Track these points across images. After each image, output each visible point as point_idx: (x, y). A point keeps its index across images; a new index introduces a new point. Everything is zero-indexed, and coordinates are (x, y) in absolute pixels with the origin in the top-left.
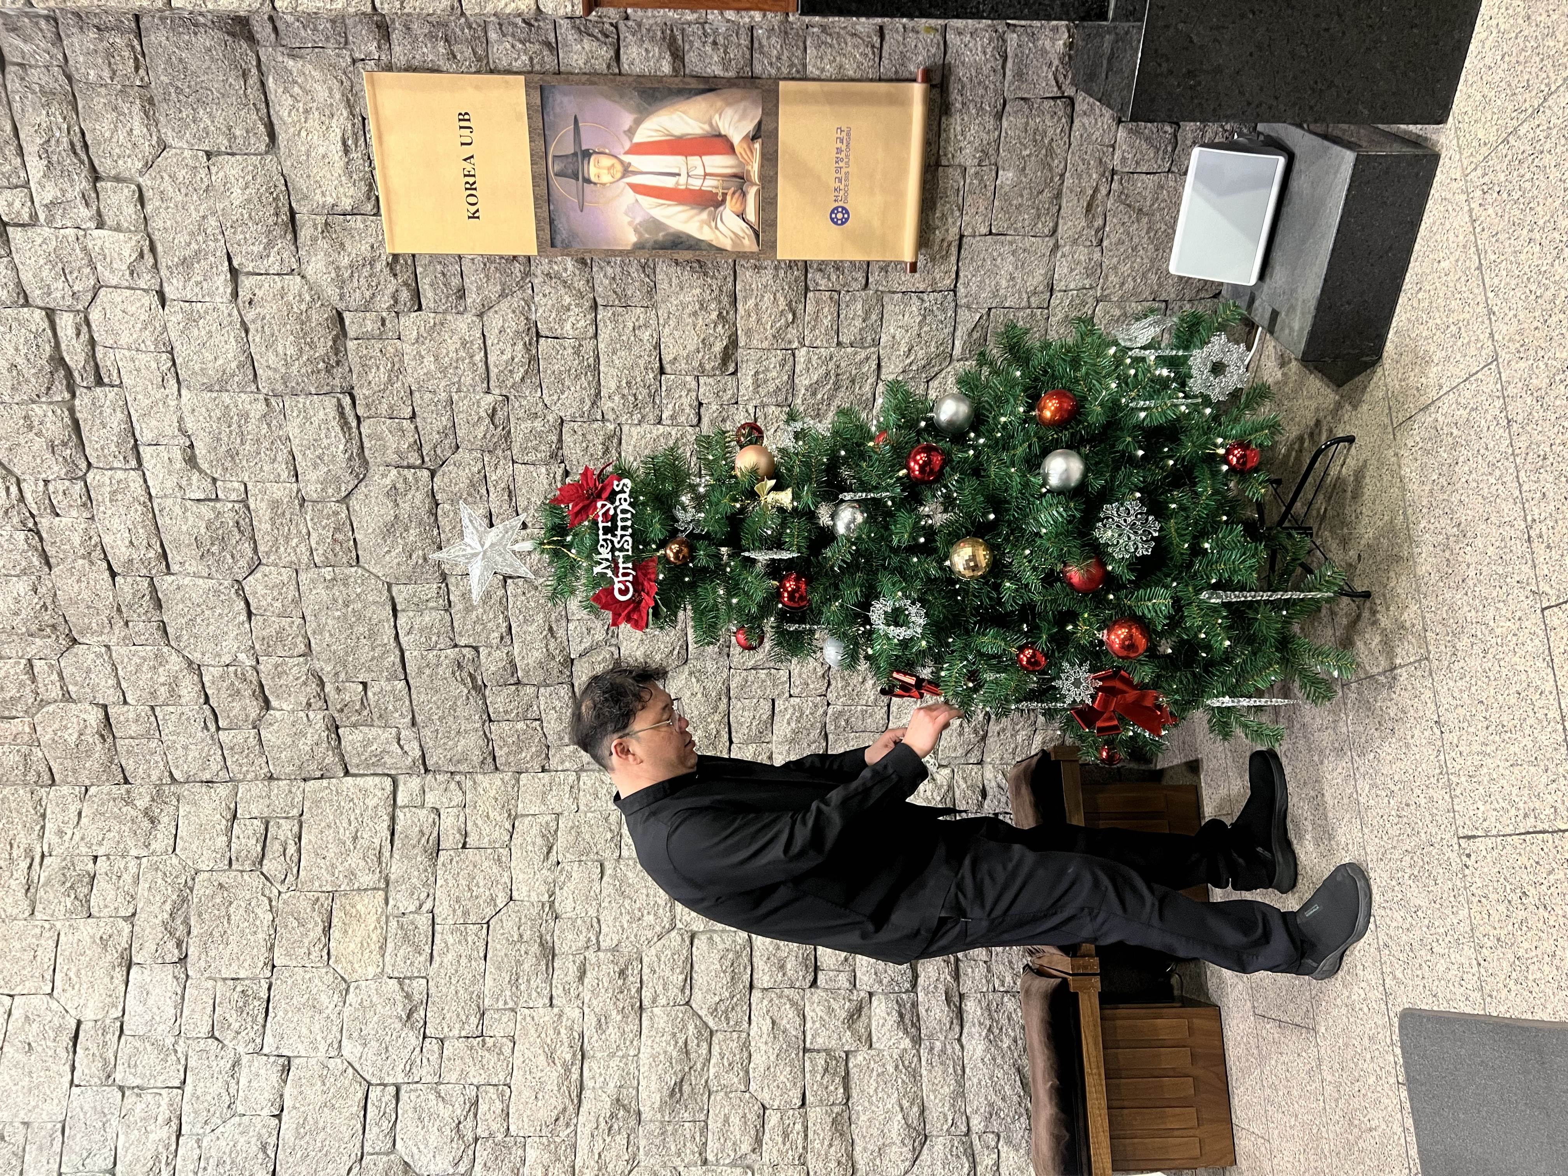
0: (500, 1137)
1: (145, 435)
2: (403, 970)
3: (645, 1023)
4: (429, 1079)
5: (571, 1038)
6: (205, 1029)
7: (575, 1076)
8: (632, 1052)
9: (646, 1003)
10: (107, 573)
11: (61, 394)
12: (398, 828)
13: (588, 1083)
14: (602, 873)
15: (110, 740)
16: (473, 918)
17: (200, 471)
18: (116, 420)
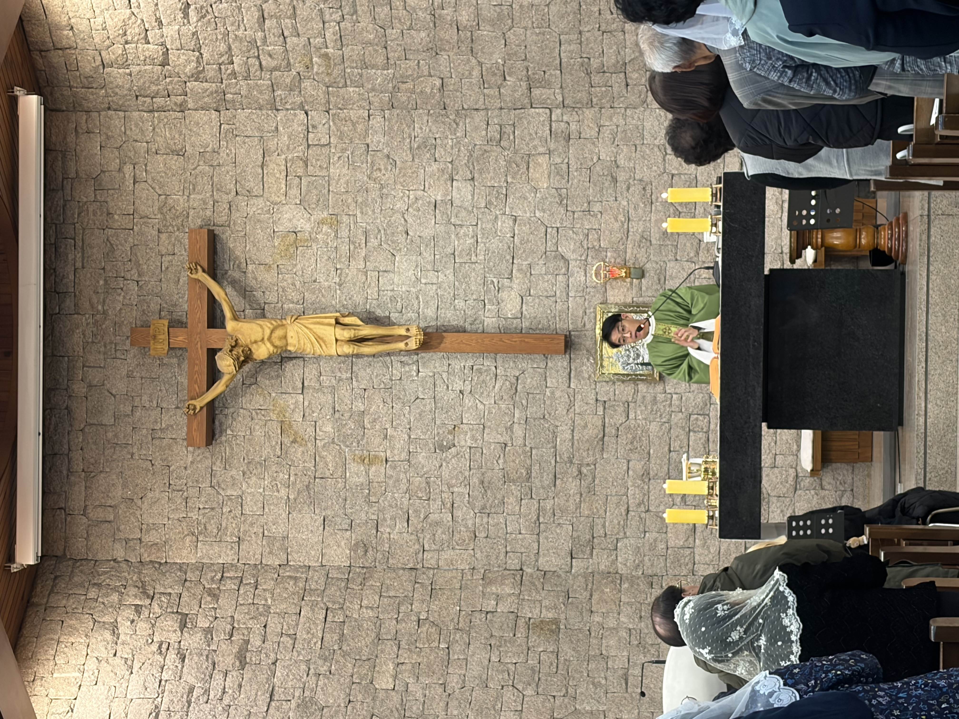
0: (597, 248)
2: (557, 185)
3: (653, 208)
4: (569, 226)
5: (624, 212)
6: (483, 205)
7: (626, 227)
8: (648, 219)
9: (654, 200)
12: (553, 130)
13: (631, 230)
14: (636, 150)
16: (584, 166)
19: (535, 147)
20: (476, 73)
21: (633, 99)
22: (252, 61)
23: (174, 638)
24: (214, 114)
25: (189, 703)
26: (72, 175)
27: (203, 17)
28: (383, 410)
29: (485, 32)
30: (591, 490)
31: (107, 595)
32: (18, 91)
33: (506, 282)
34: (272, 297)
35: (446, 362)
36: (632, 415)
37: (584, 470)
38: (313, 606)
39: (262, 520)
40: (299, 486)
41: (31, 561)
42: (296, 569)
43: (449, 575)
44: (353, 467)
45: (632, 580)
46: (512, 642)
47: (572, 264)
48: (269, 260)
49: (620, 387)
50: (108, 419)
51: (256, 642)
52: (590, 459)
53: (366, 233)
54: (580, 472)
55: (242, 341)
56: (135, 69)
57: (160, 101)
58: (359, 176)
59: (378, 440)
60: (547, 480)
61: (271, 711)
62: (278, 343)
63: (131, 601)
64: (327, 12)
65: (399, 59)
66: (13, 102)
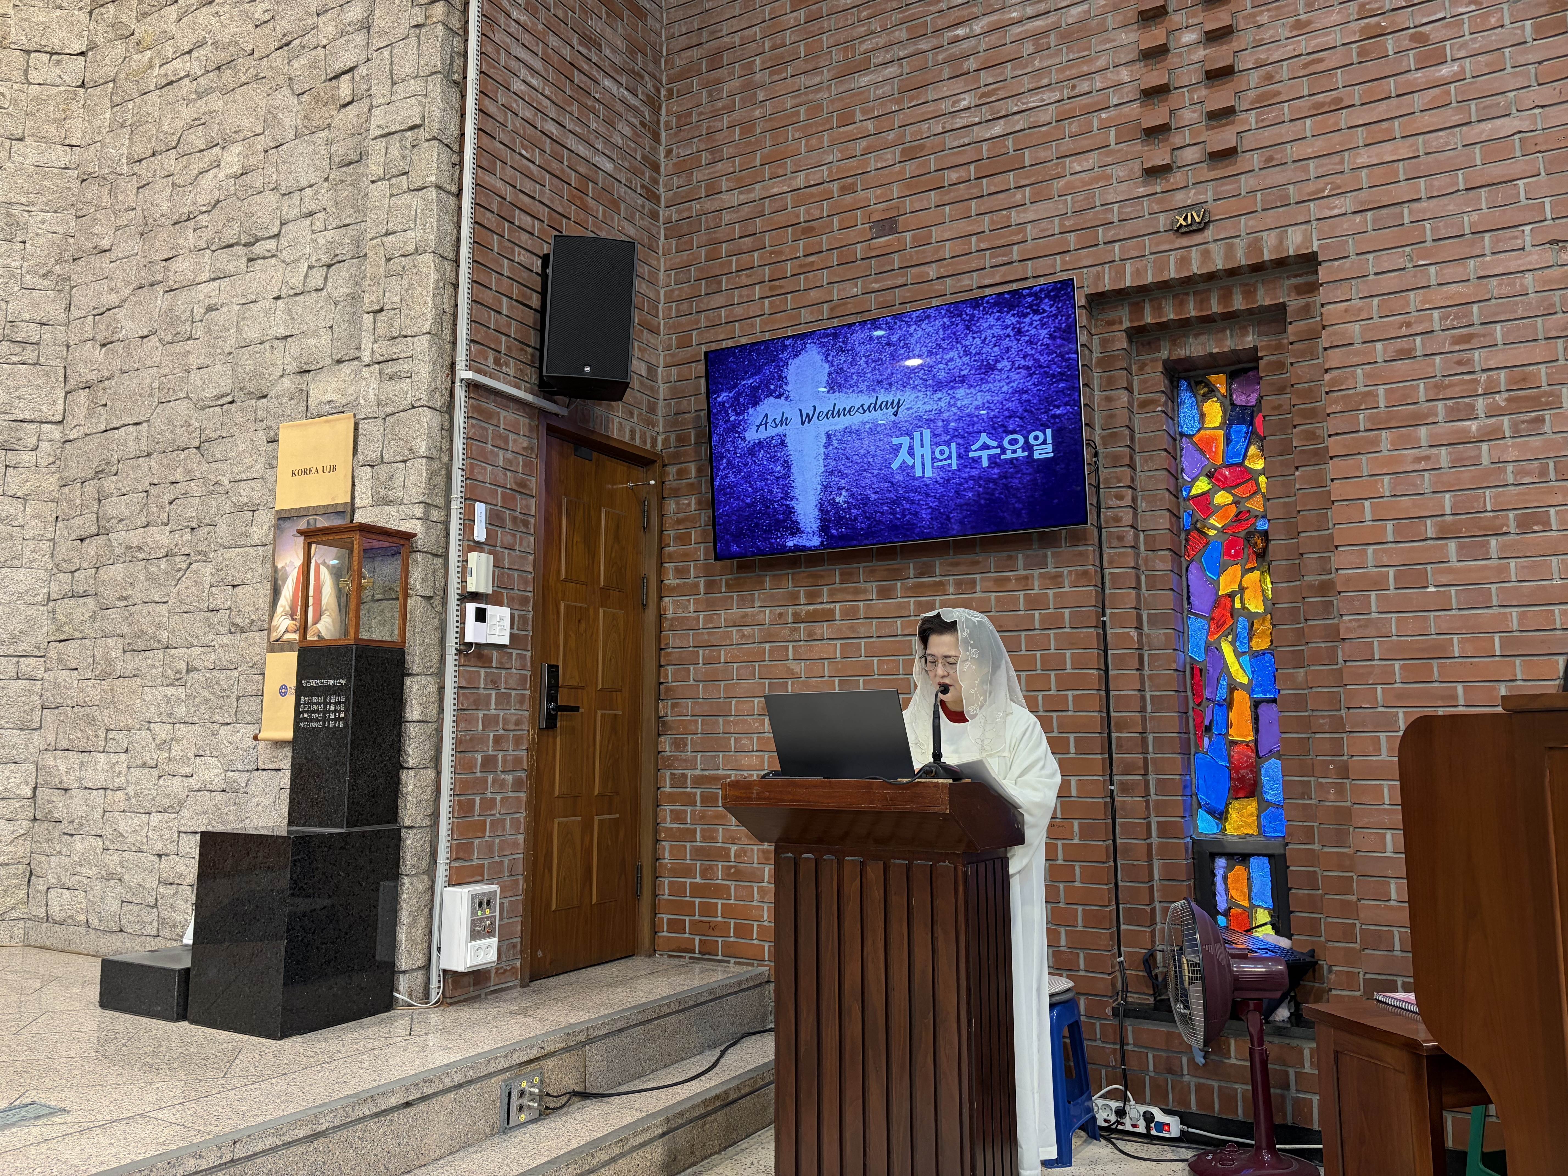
1: (224, 283)
10: (166, 257)
11: (244, 239)
12: (24, 425)
15: (95, 252)
17: (205, 313)
18: (231, 268)
29: (160, 303)
64: (202, 53)
65: (139, 177)
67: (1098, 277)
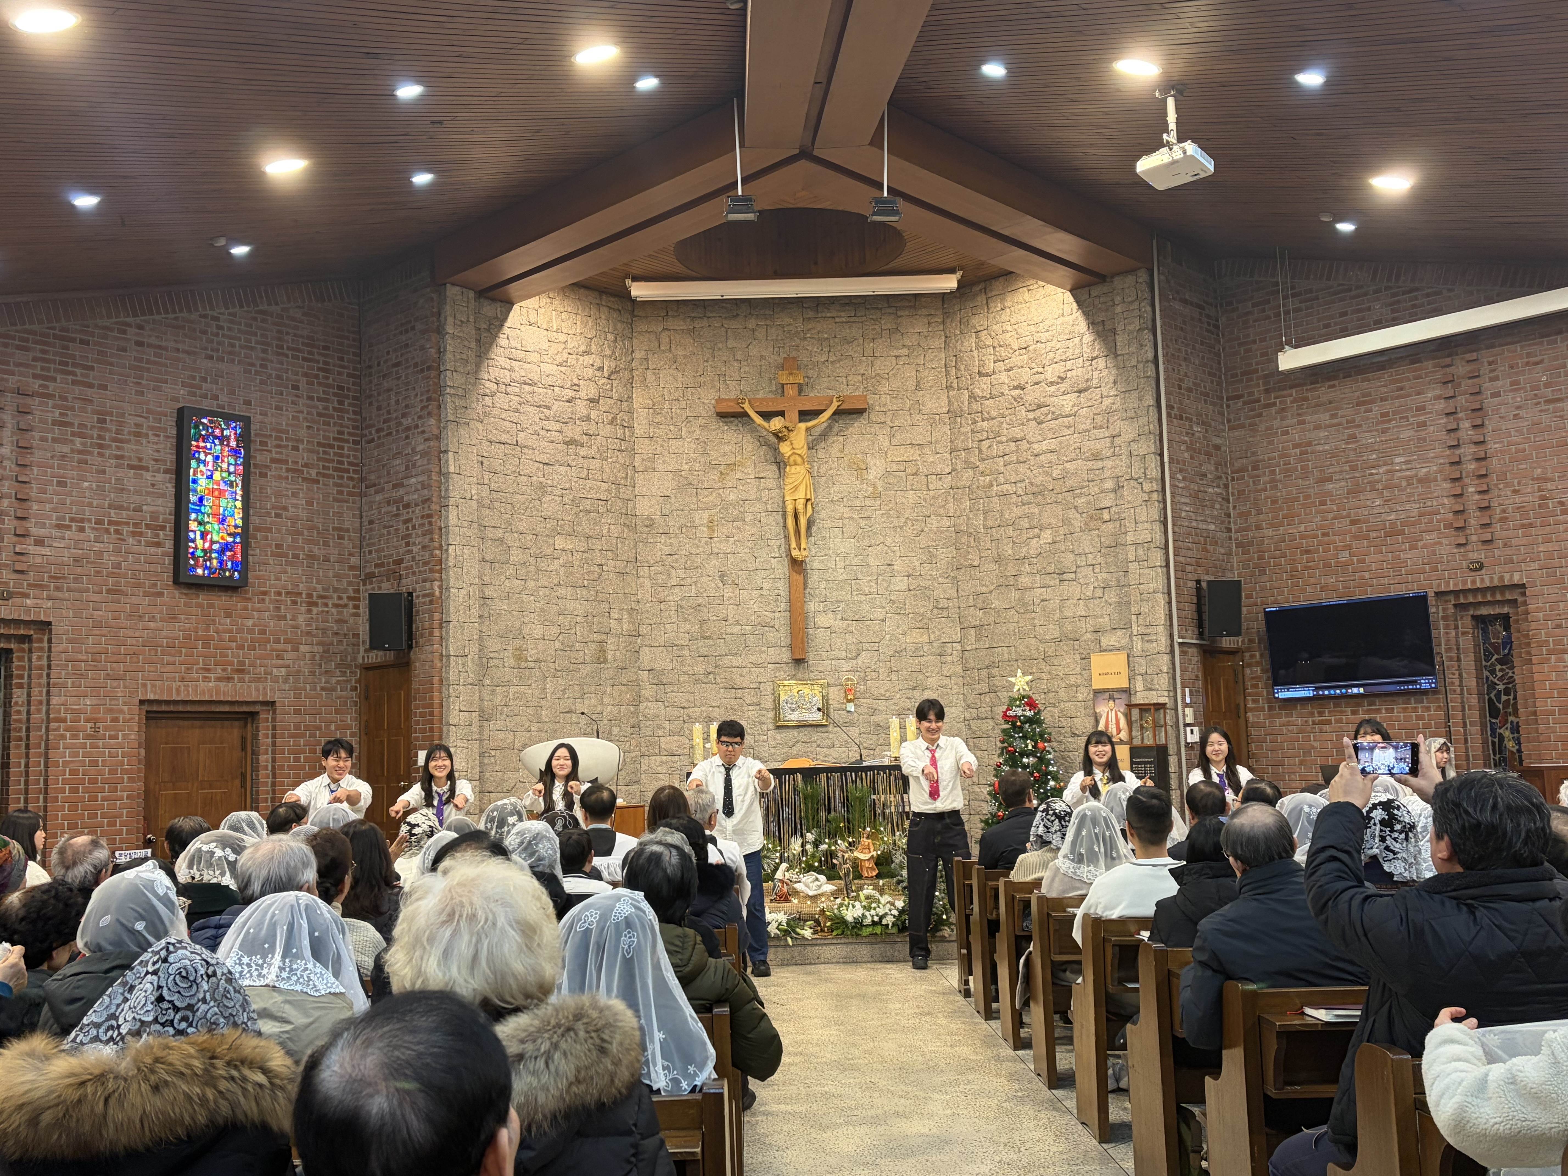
0: (866, 678)
2: (908, 649)
4: (881, 659)
6: (892, 598)
10: (1014, 575)
11: (1057, 571)
12: (946, 644)
17: (1041, 602)
19: (934, 632)
20: (984, 589)
21: (971, 699)
22: (985, 435)
23: (582, 394)
24: (945, 410)
25: (540, 407)
26: (899, 313)
27: (1015, 400)
28: (747, 535)
29: (1014, 595)
30: (697, 681)
31: (609, 347)
32: (959, 274)
33: (839, 616)
34: (821, 454)
35: (782, 576)
36: (751, 708)
37: (711, 676)
38: (609, 491)
39: (666, 453)
40: (691, 477)
41: (634, 293)
42: (633, 478)
43: (633, 585)
44: (706, 515)
45: (635, 713)
46: (590, 631)
47: (854, 662)
48: (846, 451)
49: (770, 698)
50: (731, 343)
51: (583, 452)
52: (719, 680)
53: (869, 518)
54: (709, 673)
55: (792, 435)
56: (975, 353)
57: (953, 371)
58: (908, 511)
59: (726, 532)
60: (704, 651)
61: (537, 464)
62: (792, 459)
63: (606, 364)
64: (1023, 485)
65: (992, 536)
66: (952, 271)
67: (1439, 585)
